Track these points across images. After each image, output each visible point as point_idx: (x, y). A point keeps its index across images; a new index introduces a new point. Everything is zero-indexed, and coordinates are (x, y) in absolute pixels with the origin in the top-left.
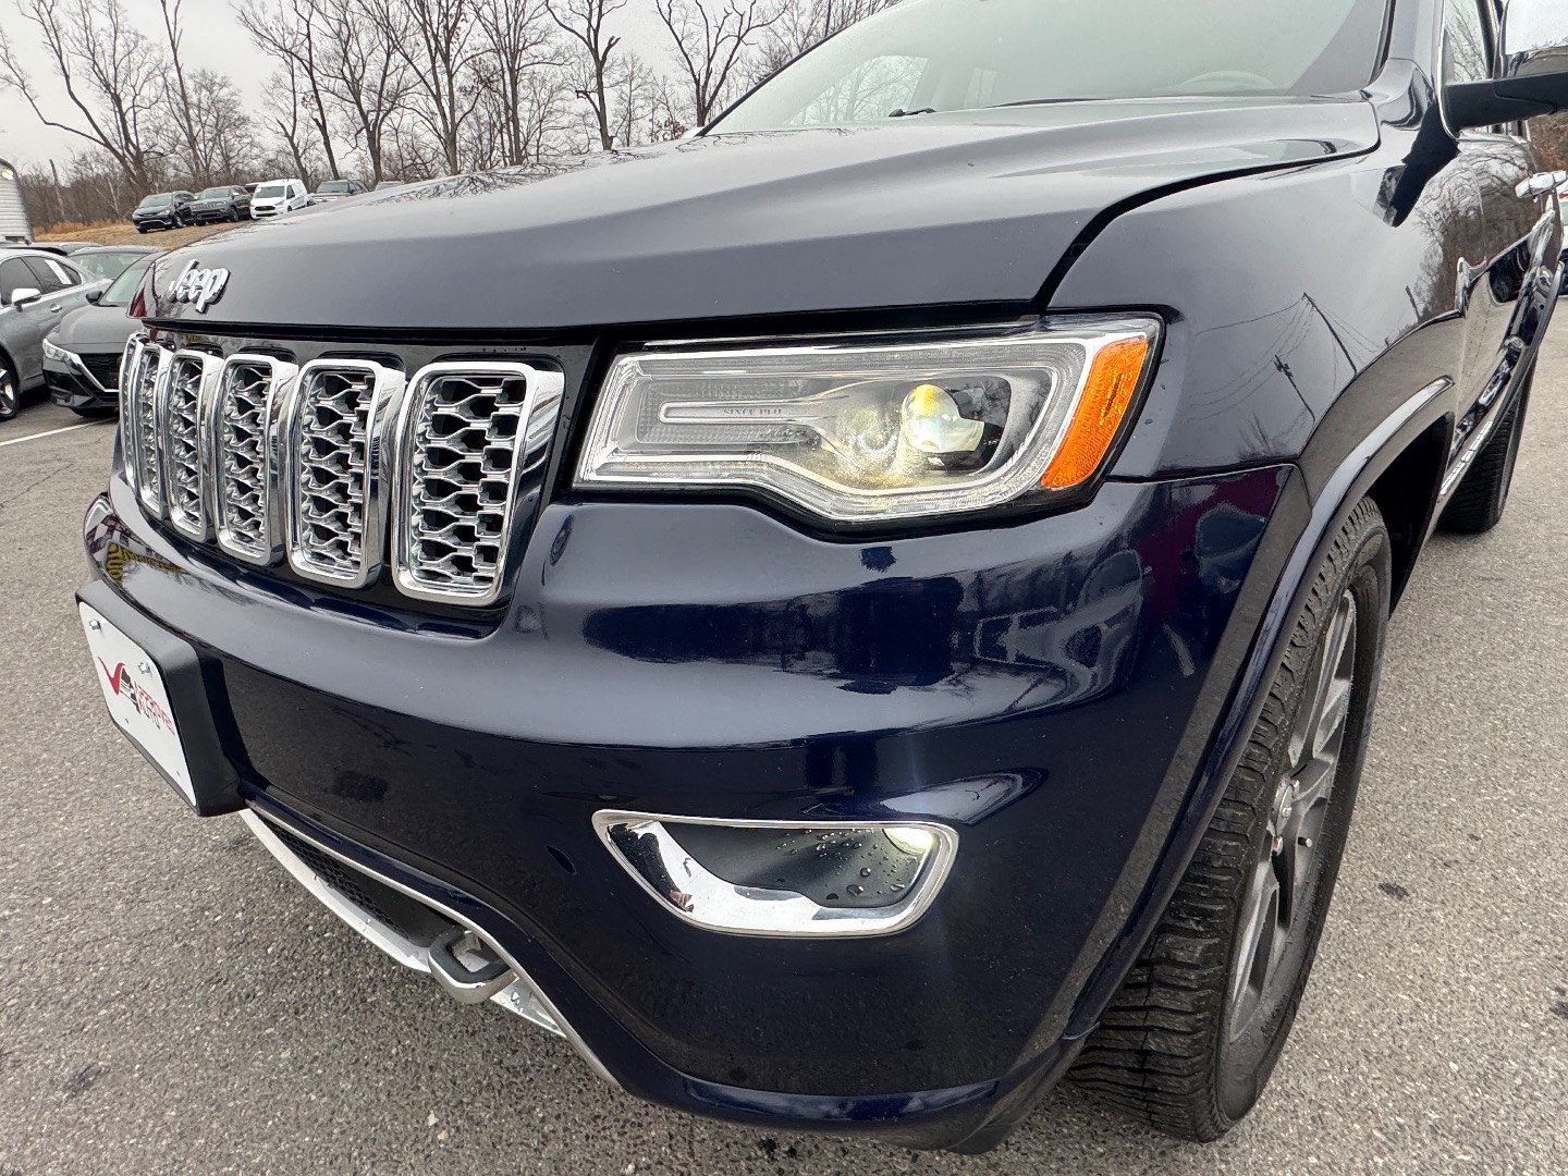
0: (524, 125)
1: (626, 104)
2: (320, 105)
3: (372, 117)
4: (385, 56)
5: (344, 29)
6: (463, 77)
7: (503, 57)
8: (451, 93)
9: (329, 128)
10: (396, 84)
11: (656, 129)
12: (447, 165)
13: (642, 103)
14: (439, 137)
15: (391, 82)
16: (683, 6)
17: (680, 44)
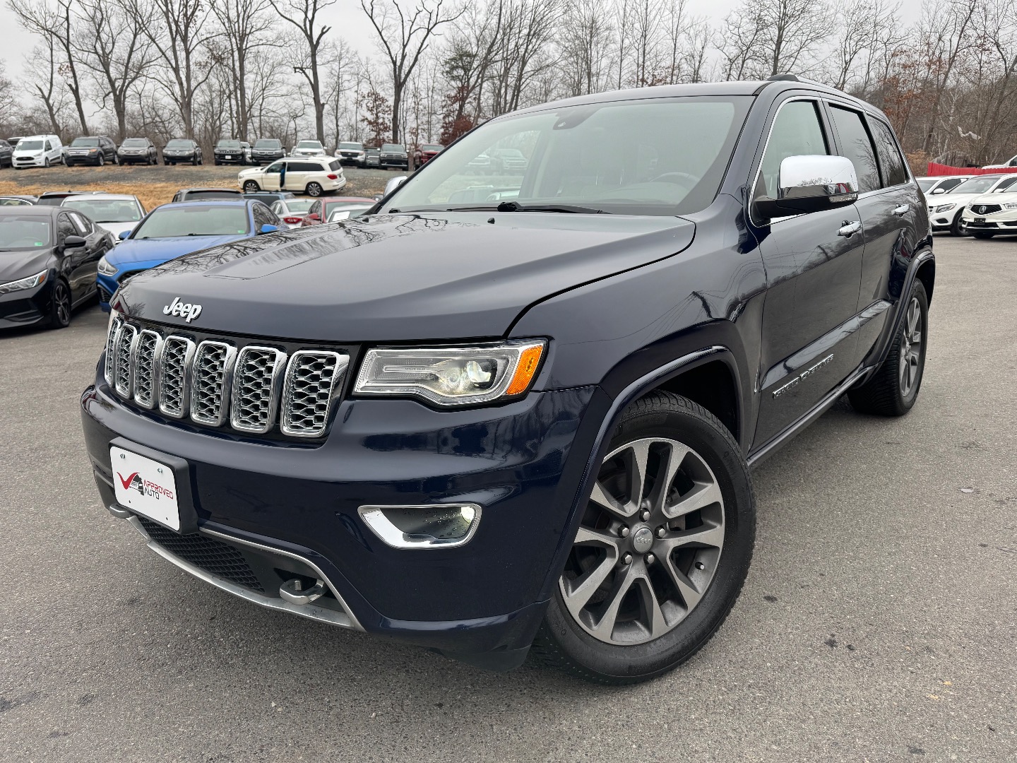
0: (249, 93)
1: (336, 78)
2: (74, 74)
3: (118, 84)
4: (132, 36)
5: (98, 15)
6: (199, 54)
7: (233, 40)
8: (188, 66)
9: (81, 91)
10: (141, 58)
11: (360, 98)
12: (182, 123)
13: (349, 77)
14: (176, 100)
15: (137, 57)
16: (382, 4)
17: (380, 33)
